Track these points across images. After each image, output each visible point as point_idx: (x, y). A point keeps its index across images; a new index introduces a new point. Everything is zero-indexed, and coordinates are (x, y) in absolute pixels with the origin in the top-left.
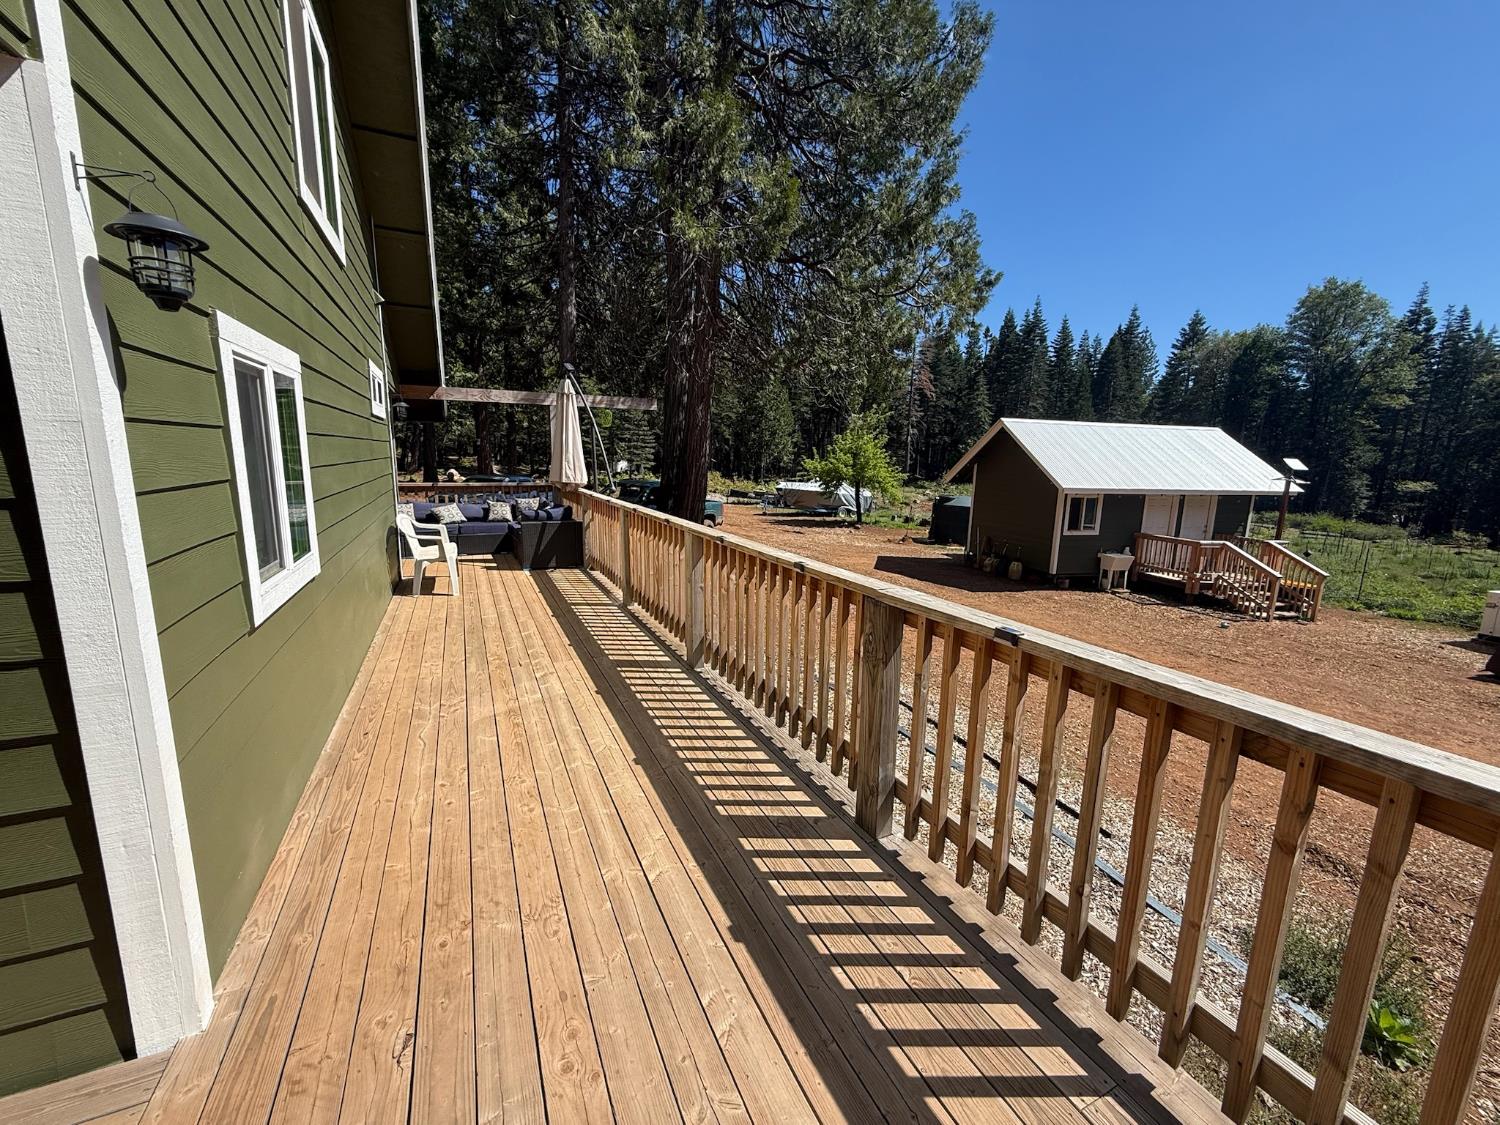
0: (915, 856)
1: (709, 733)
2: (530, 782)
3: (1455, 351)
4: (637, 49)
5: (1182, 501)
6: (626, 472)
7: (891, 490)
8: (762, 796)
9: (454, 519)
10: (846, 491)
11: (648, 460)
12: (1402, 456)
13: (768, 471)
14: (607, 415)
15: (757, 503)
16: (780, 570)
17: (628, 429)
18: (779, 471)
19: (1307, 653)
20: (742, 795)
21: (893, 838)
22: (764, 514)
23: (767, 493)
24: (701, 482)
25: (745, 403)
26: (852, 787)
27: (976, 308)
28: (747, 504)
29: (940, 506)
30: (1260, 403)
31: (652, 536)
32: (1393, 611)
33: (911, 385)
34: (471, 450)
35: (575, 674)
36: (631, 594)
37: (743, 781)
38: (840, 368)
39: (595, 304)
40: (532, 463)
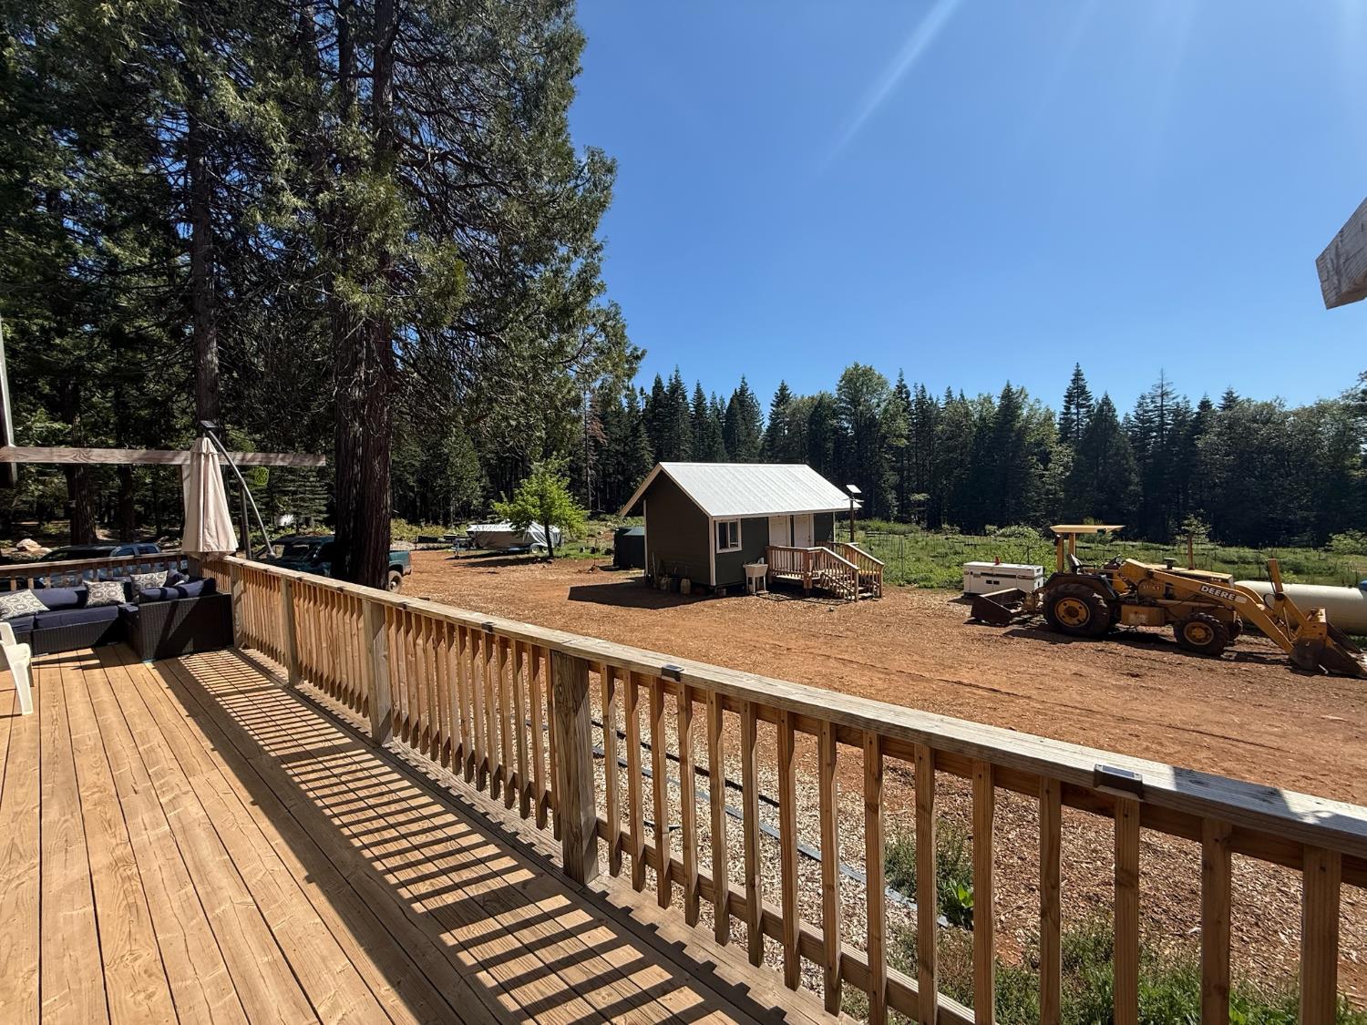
0: (620, 892)
1: (401, 818)
2: (148, 955)
3: (923, 411)
4: (284, 122)
5: (792, 519)
6: (291, 526)
7: (576, 525)
8: (466, 875)
9: (27, 611)
10: (536, 529)
11: (321, 512)
12: (909, 478)
13: (457, 514)
14: (261, 472)
15: (449, 548)
16: (469, 631)
17: (293, 481)
18: (467, 513)
19: (881, 622)
20: (444, 881)
21: (600, 881)
22: (457, 558)
23: (459, 536)
24: (383, 534)
25: (428, 450)
26: (557, 837)
27: (630, 377)
28: (438, 549)
29: (620, 536)
30: (830, 445)
31: (323, 606)
32: (922, 584)
33: (586, 433)
34: (61, 513)
35: (222, 786)
36: (299, 670)
37: (442, 864)
38: (519, 423)
39: (244, 354)
40: (159, 523)
